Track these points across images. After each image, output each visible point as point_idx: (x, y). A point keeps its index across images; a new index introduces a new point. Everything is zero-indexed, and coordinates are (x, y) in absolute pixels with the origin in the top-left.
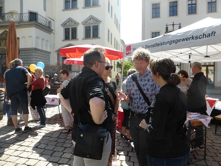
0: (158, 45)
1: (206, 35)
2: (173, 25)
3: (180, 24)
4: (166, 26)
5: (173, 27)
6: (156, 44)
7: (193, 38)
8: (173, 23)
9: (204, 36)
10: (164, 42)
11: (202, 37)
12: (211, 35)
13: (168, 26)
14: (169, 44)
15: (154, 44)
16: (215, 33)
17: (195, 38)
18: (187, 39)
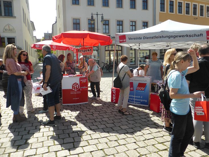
0: (157, 37)
1: (196, 35)
2: (97, 14)
3: (102, 15)
4: (91, 15)
5: (97, 16)
6: (155, 36)
7: (187, 36)
8: (97, 12)
9: (196, 36)
10: (162, 36)
11: (194, 36)
12: (200, 35)
13: (93, 15)
14: (168, 38)
15: (153, 36)
16: (202, 34)
17: (189, 36)
18: (183, 36)
